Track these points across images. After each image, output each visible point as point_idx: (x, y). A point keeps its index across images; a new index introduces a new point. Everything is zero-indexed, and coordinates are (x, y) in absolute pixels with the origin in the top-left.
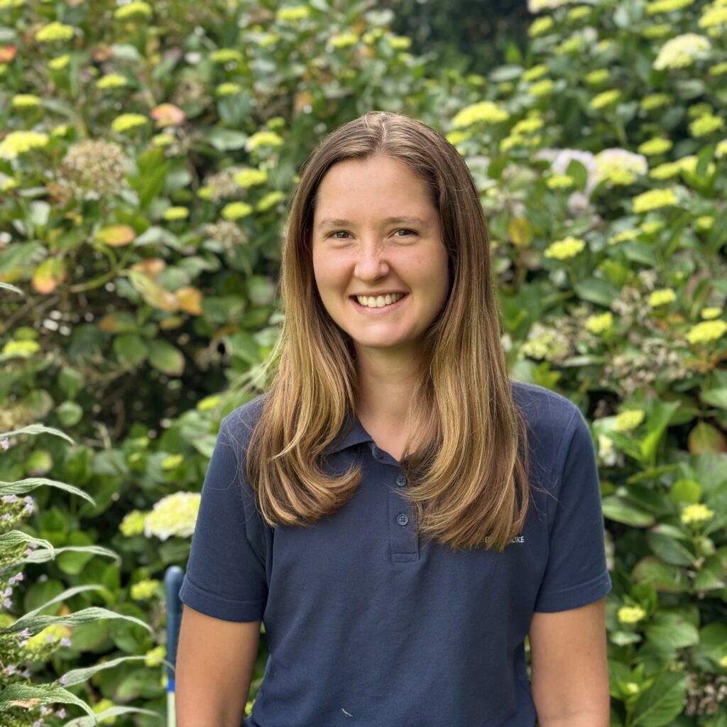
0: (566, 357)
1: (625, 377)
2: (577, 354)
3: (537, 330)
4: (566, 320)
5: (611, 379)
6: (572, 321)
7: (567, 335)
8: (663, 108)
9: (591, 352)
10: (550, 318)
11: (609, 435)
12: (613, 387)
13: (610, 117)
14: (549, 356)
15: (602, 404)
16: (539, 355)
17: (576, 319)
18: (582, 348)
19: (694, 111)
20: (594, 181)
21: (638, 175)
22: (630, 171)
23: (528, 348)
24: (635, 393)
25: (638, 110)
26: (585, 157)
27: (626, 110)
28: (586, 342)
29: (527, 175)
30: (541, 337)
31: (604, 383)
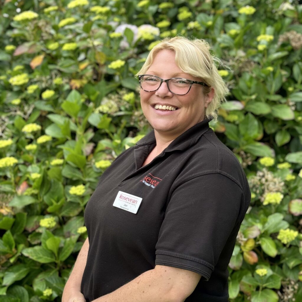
0: (116, 112)
1: (140, 121)
2: (120, 110)
3: (105, 101)
4: (117, 96)
5: (135, 122)
6: (119, 96)
7: (116, 102)
8: (169, 8)
9: (126, 110)
10: (110, 95)
11: (129, 145)
12: (136, 126)
13: (146, 11)
14: (109, 112)
15: (131, 133)
16: (105, 111)
17: (121, 95)
18: (122, 108)
19: (181, 10)
20: (136, 38)
21: (155, 36)
22: (152, 34)
23: (100, 108)
24: (144, 128)
25: (158, 9)
26: (133, 28)
27: (153, 9)
28: (124, 106)
29: (102, 32)
30: (107, 104)
31: (132, 124)
